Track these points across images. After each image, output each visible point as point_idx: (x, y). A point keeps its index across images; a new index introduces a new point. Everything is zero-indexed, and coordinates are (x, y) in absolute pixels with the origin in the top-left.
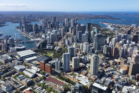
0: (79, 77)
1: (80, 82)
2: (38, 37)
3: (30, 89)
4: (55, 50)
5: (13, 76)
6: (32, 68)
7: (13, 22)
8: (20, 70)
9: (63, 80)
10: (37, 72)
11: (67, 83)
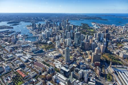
0: (57, 62)
1: (56, 66)
2: (39, 33)
3: (21, 70)
4: (47, 44)
5: (13, 60)
6: (27, 55)
7: (25, 22)
8: (19, 56)
9: (45, 64)
10: (29, 58)
11: (47, 66)
